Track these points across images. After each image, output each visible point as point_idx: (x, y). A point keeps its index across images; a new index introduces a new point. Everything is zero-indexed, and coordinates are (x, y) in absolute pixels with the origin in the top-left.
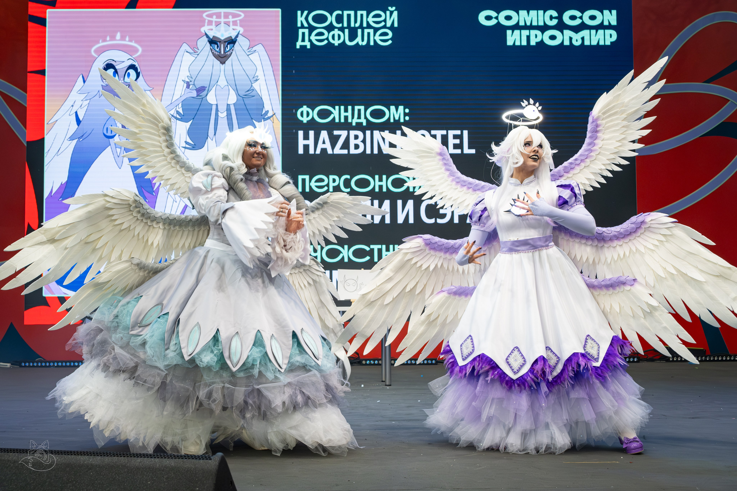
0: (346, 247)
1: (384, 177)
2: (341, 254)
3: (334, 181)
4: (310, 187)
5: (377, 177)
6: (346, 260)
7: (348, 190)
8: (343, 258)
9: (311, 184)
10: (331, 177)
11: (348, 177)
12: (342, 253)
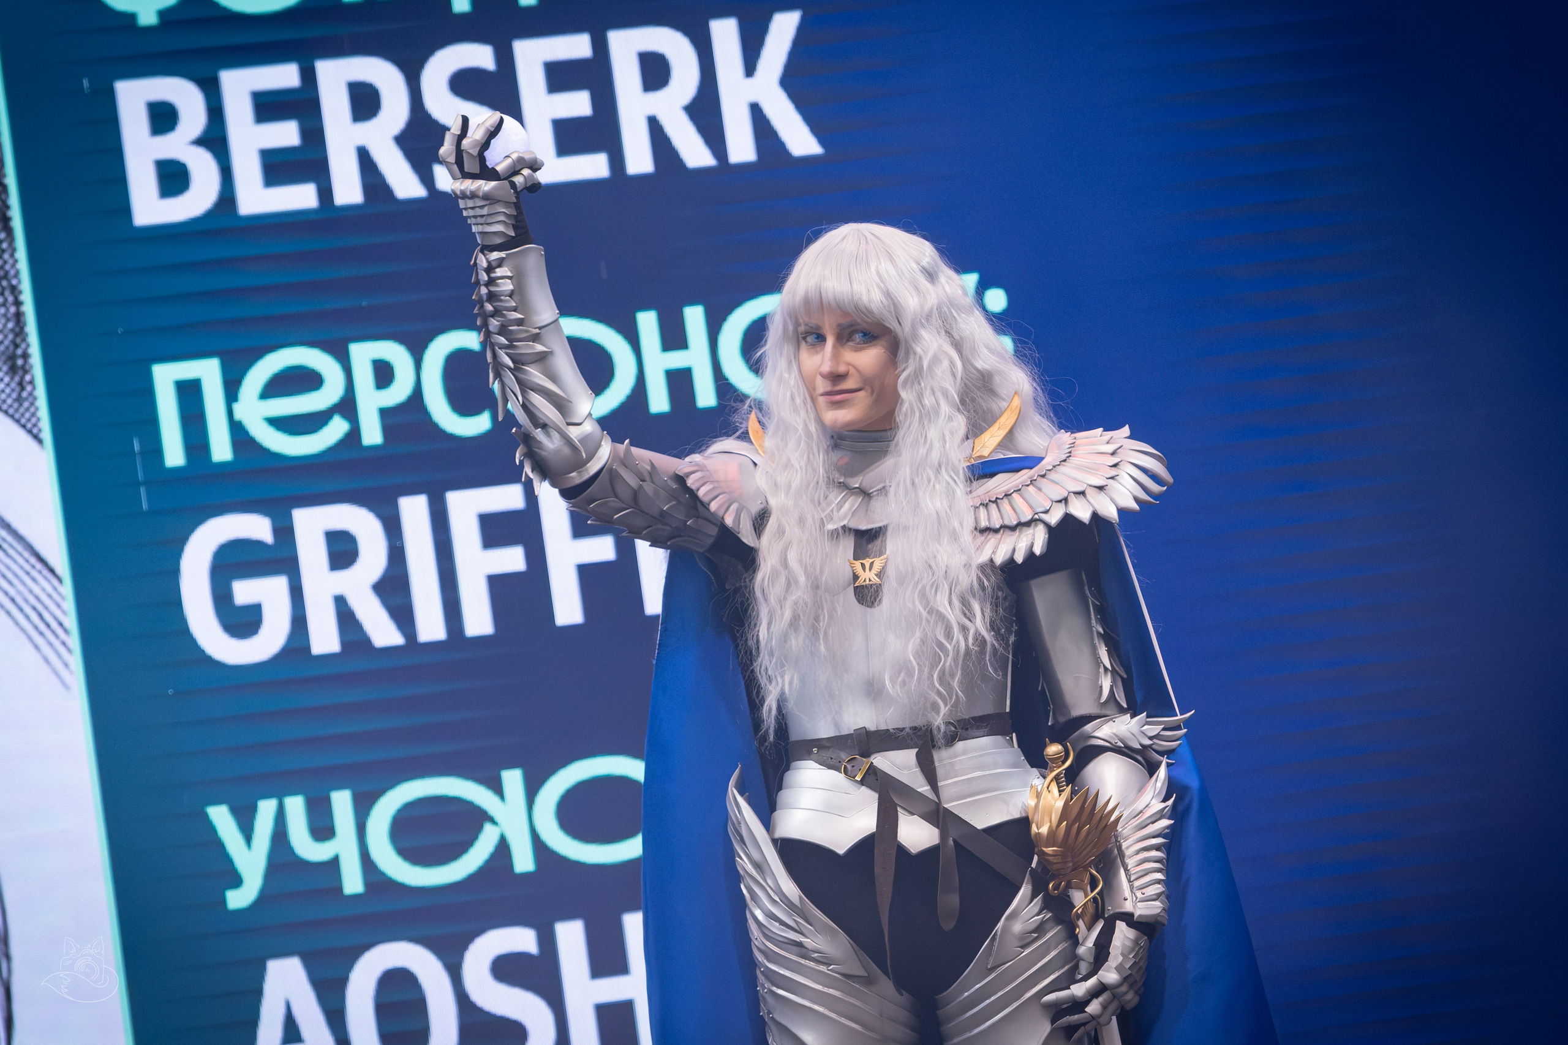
0: (513, 779)
1: (694, 317)
2: (488, 827)
3: (384, 374)
4: (239, 433)
5: (648, 322)
6: (524, 861)
7: (479, 424)
8: (503, 848)
9: (241, 411)
10: (363, 353)
11: (469, 340)
12: (492, 821)
